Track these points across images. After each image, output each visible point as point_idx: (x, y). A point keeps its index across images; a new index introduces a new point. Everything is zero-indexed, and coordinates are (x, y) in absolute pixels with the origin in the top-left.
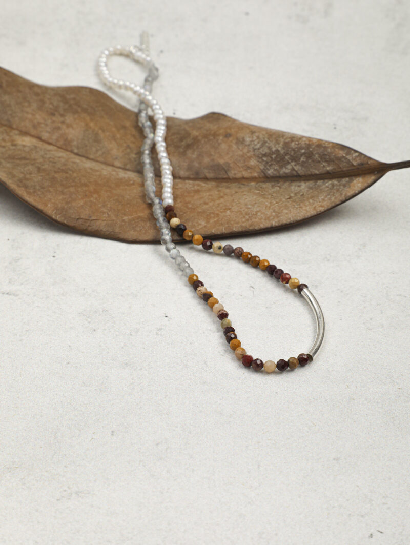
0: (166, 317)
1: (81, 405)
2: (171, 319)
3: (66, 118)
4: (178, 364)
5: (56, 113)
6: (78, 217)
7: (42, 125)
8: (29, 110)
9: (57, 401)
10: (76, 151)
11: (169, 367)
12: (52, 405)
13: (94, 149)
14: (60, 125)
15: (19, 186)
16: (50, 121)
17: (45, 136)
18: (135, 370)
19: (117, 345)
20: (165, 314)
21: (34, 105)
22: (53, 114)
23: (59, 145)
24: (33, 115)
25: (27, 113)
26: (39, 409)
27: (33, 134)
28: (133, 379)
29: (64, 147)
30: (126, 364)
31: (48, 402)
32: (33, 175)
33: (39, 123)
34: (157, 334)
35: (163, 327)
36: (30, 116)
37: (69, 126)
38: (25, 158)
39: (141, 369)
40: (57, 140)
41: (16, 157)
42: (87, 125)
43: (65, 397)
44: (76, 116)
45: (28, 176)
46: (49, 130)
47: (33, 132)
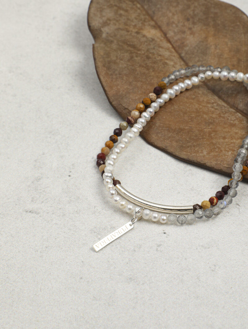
0: (165, 233)
1: (92, 318)
2: (169, 235)
3: (195, 26)
4: (175, 278)
5: (191, 20)
6: (126, 107)
7: (174, 25)
8: (173, 10)
9: (72, 315)
10: (183, 55)
11: (167, 282)
12: (68, 319)
13: (197, 59)
14: (186, 30)
15: (104, 66)
16: (181, 24)
17: (170, 34)
18: (138, 285)
19: (123, 260)
20: (164, 231)
21: (180, 7)
22: (188, 20)
23: (174, 45)
24: (173, 14)
25: (170, 11)
26: (57, 323)
27: (163, 29)
28: (136, 293)
29: (177, 49)
30: (131, 278)
31: (64, 316)
32: (122, 62)
33: (173, 23)
34: (157, 250)
35: (162, 243)
36: (170, 15)
37: (192, 33)
38: (134, 47)
39: (143, 284)
40: (176, 41)
41: (128, 43)
42: (206, 38)
43: (78, 311)
44: (204, 28)
45: (118, 61)
46: (176, 30)
47: (164, 28)
